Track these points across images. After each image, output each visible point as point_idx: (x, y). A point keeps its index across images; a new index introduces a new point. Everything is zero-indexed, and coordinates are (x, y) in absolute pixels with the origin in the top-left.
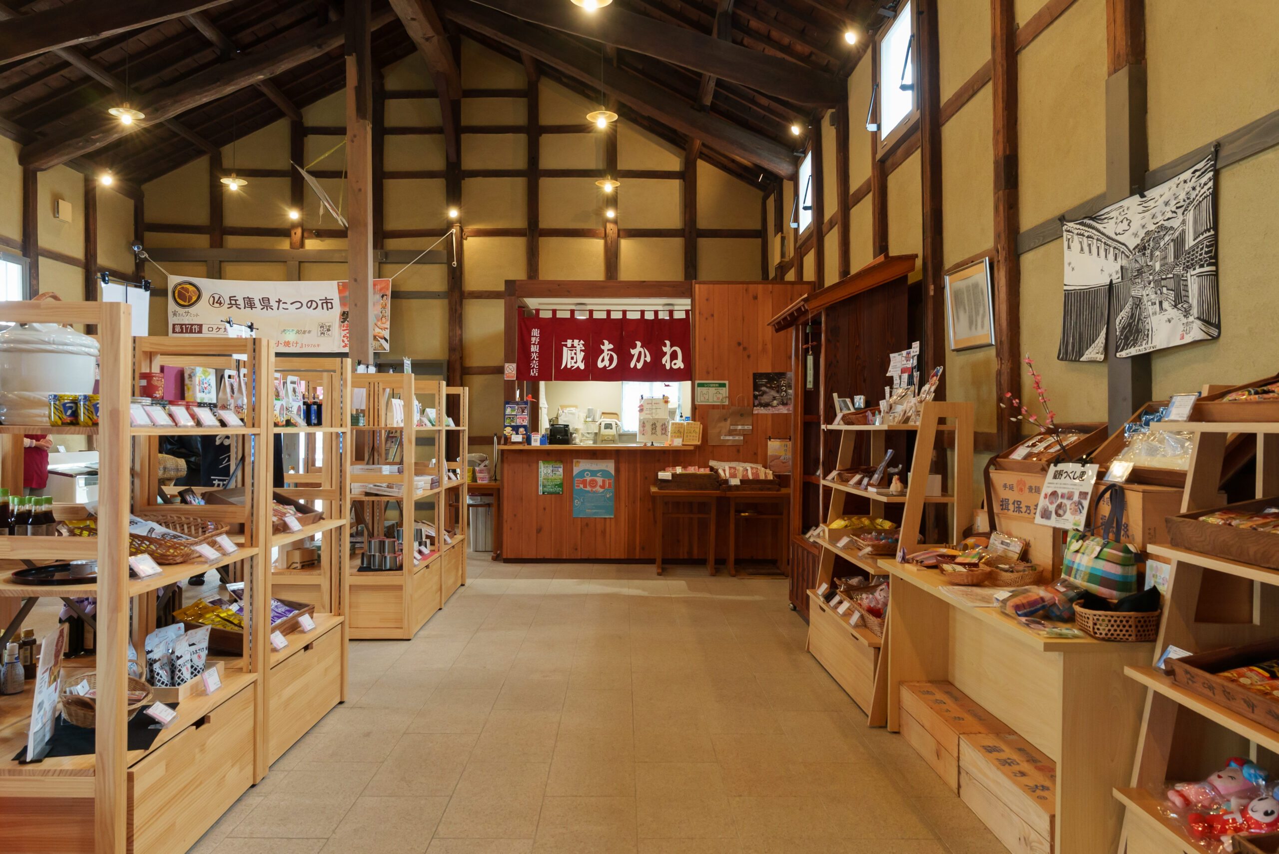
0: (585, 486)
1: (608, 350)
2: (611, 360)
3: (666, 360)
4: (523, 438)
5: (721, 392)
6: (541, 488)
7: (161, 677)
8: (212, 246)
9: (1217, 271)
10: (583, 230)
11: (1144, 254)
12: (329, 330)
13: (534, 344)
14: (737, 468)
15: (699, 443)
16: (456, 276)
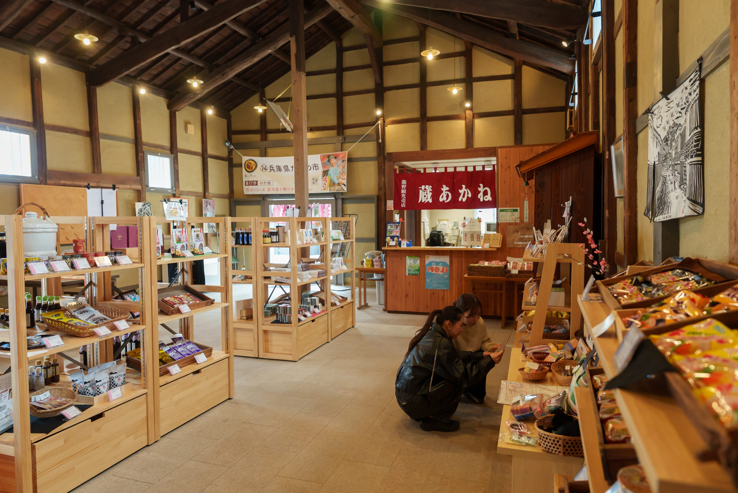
0: (432, 271)
1: (446, 191)
2: (447, 196)
3: (480, 196)
4: (396, 243)
5: (514, 214)
6: (407, 272)
7: (89, 391)
8: (262, 140)
9: (703, 161)
10: (452, 115)
11: (667, 144)
12: (317, 181)
13: (403, 189)
14: (518, 263)
15: (499, 246)
16: (381, 147)
